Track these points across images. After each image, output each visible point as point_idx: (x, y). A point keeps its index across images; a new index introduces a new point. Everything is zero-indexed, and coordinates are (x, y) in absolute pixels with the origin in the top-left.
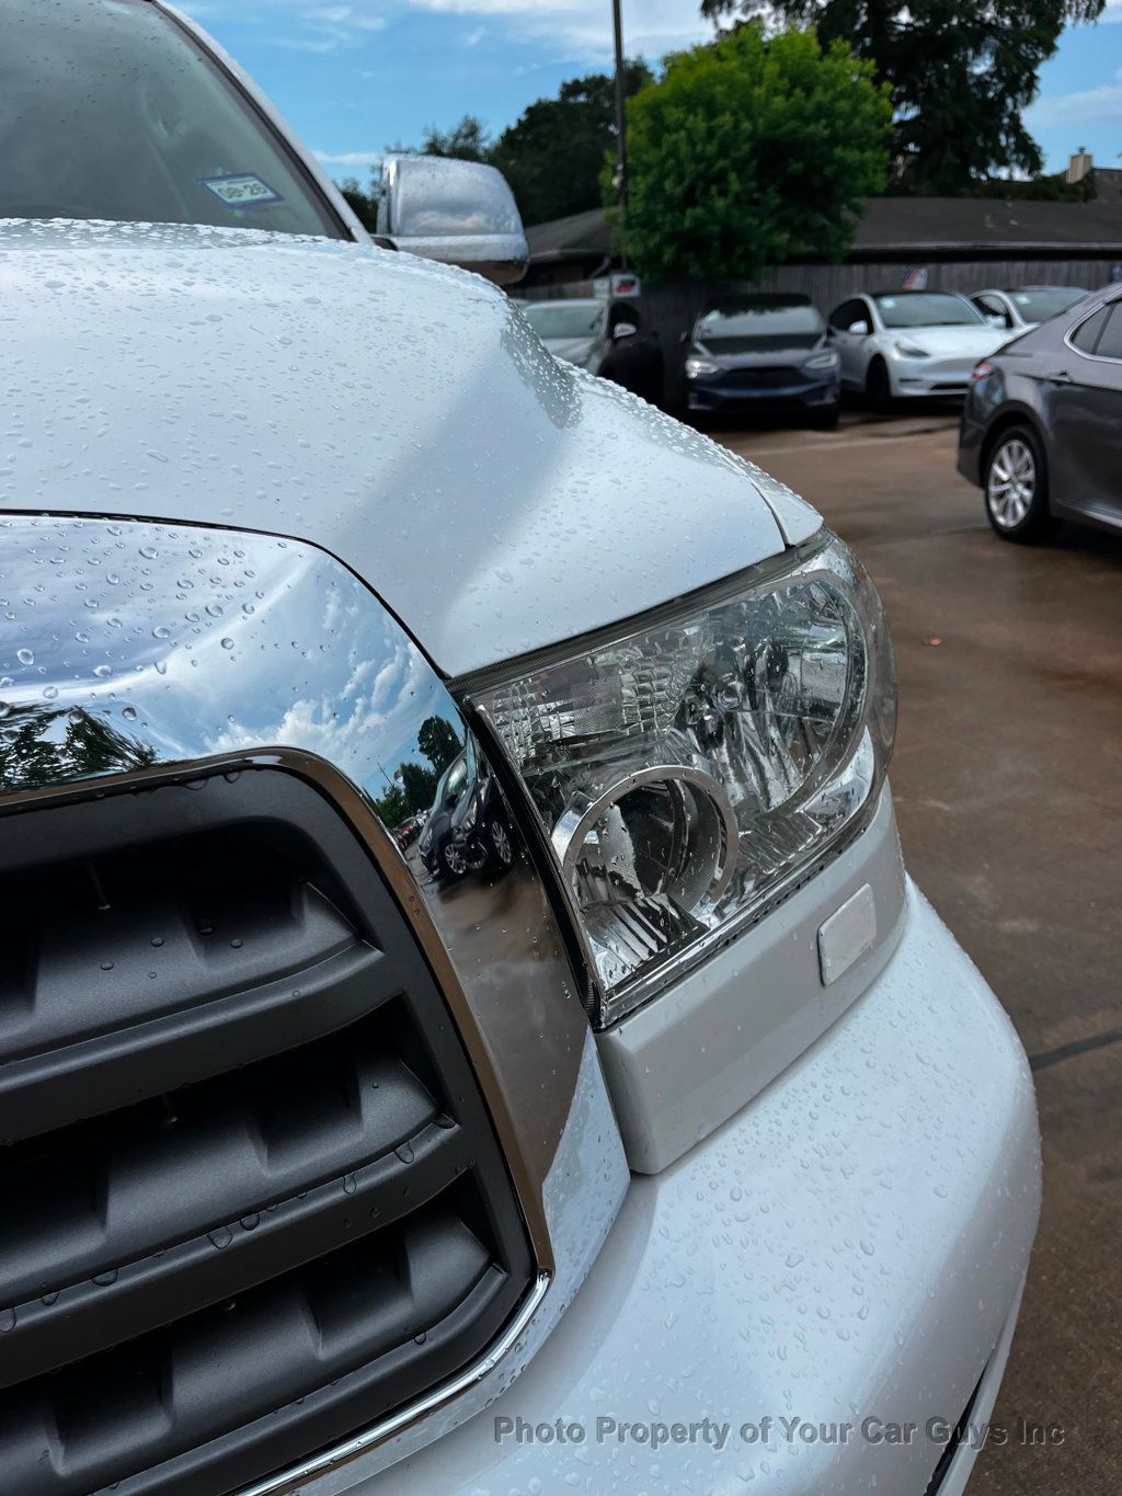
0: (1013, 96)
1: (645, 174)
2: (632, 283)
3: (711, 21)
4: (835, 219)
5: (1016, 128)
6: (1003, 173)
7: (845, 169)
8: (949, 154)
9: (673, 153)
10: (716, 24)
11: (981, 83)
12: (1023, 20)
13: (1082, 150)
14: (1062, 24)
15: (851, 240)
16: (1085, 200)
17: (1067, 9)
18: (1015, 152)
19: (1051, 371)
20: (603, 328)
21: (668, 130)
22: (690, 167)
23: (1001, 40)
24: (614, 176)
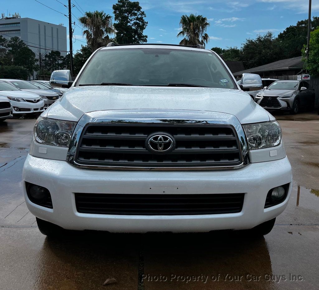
1: (314, 50)
2: (309, 76)
20: (298, 87)
24: (306, 50)
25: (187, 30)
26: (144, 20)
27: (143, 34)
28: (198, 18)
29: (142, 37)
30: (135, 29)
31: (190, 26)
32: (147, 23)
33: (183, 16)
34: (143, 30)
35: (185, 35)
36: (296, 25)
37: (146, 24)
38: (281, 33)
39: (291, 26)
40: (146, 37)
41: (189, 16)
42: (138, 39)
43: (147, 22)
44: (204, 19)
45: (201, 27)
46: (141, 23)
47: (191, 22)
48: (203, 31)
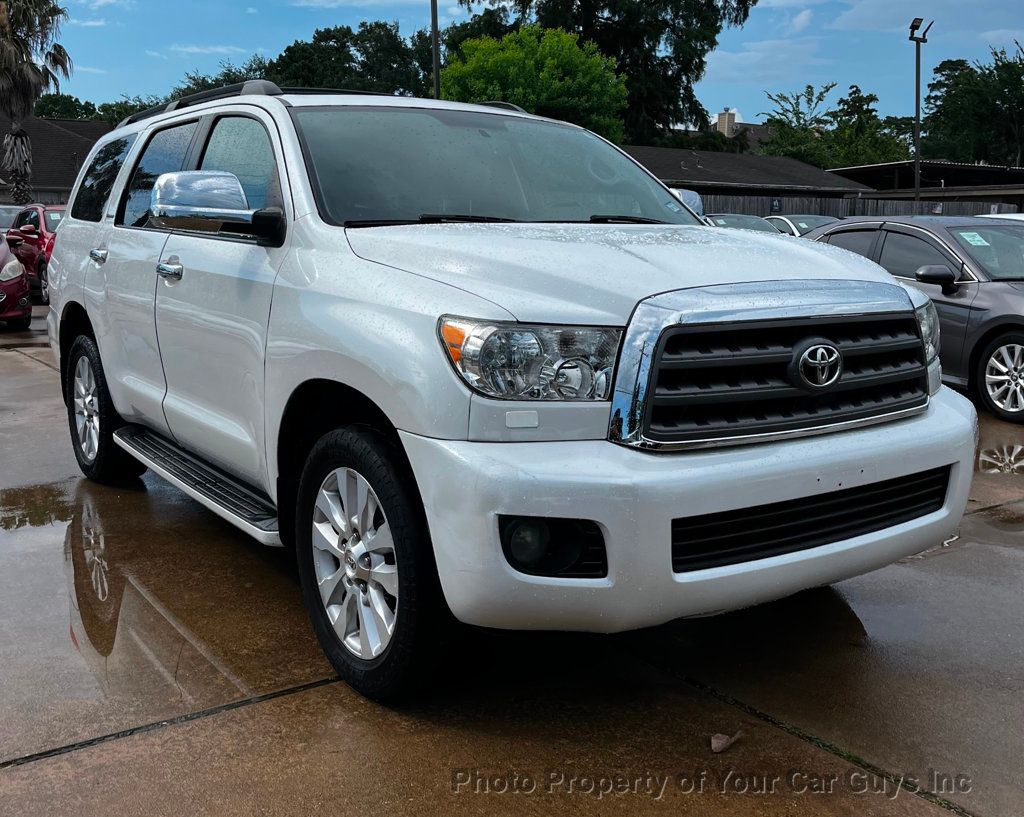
0: (686, 75)
3: (465, 7)
5: (689, 96)
6: (680, 127)
8: (644, 114)
10: (470, 10)
11: (664, 64)
12: (693, 22)
13: (727, 110)
14: (720, 26)
16: (741, 151)
17: (723, 17)
18: (689, 113)
23: (677, 35)
36: (310, 41)
39: (296, 41)
45: (37, 21)
48: (45, 36)
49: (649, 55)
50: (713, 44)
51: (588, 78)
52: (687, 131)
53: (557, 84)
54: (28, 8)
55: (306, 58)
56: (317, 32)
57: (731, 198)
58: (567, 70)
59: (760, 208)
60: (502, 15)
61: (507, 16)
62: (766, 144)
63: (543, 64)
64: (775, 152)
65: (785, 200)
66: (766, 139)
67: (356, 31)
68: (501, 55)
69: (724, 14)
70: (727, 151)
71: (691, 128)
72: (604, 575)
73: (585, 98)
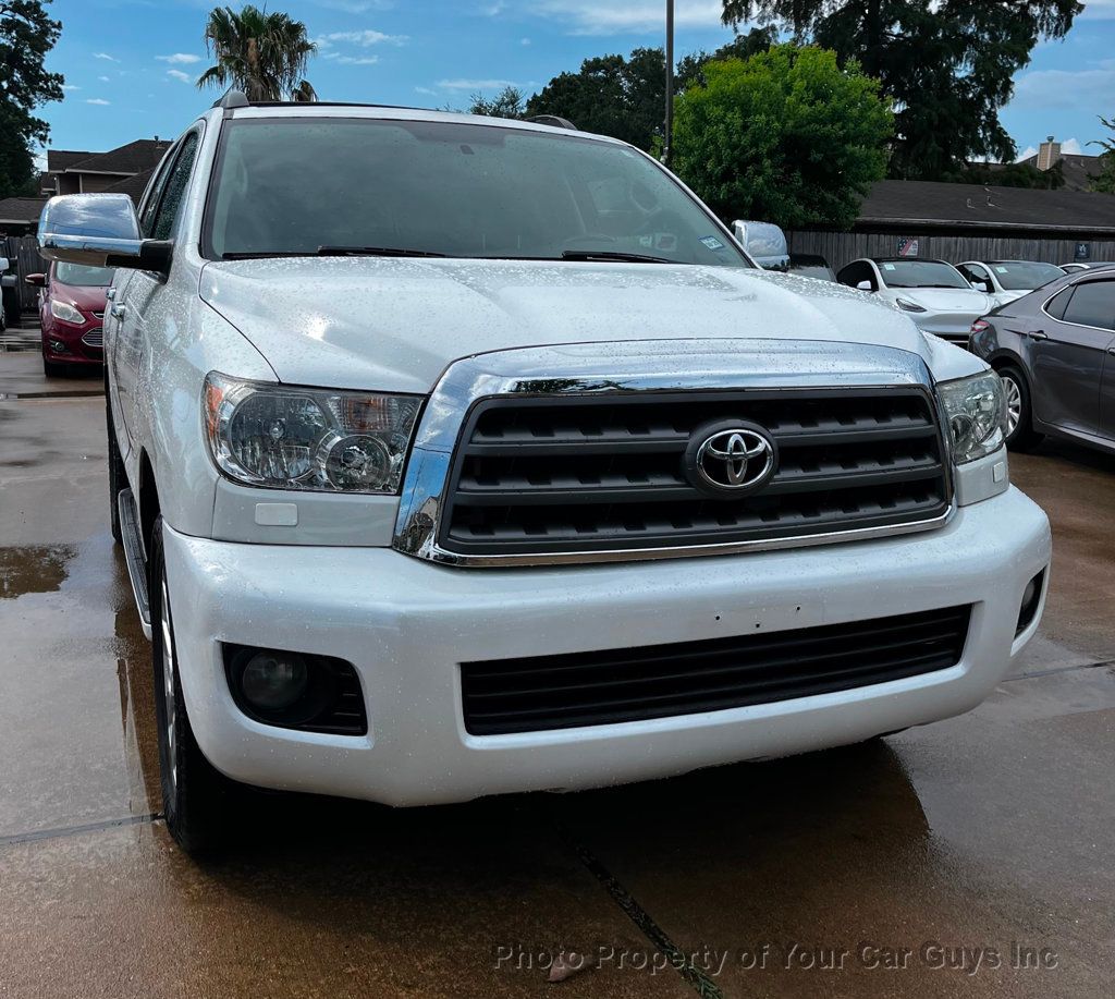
0: (989, 97)
1: (687, 156)
3: (730, 27)
4: (843, 197)
5: (992, 122)
6: (980, 159)
7: (853, 161)
8: (934, 144)
9: (713, 141)
10: (736, 30)
11: (963, 86)
12: (1001, 35)
13: (1050, 139)
14: (1035, 39)
15: (857, 215)
16: (1054, 188)
17: (1038, 26)
18: (990, 143)
19: (1031, 329)
21: (708, 122)
22: (726, 153)
23: (980, 52)
24: (662, 154)
25: (237, 63)
26: (46, 14)
27: (44, 66)
28: (275, 22)
29: (41, 78)
30: (9, 47)
31: (245, 51)
32: (59, 26)
33: (217, 10)
34: (45, 53)
35: (229, 82)
36: (578, 72)
37: (53, 30)
38: (535, 96)
39: (563, 73)
40: (60, 79)
41: (238, 12)
42: (23, 84)
43: (60, 23)
44: (295, 30)
45: (285, 58)
46: (32, 24)
47: (249, 35)
48: (293, 72)
49: (945, 76)
50: (1023, 59)
51: (844, 101)
52: (987, 164)
53: (805, 109)
54: (276, 45)
55: (570, 91)
56: (586, 62)
57: (1023, 242)
58: (819, 93)
59: (1061, 253)
60: (770, 35)
61: (775, 36)
62: (1097, 179)
63: (791, 88)
64: (1106, 189)
65: (1095, 244)
66: (1098, 174)
67: (627, 59)
68: (745, 78)
69: (1042, 25)
70: (1035, 188)
71: (993, 160)
72: (363, 732)
73: (839, 124)
